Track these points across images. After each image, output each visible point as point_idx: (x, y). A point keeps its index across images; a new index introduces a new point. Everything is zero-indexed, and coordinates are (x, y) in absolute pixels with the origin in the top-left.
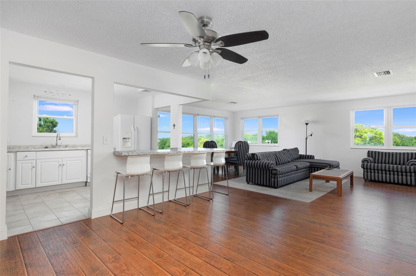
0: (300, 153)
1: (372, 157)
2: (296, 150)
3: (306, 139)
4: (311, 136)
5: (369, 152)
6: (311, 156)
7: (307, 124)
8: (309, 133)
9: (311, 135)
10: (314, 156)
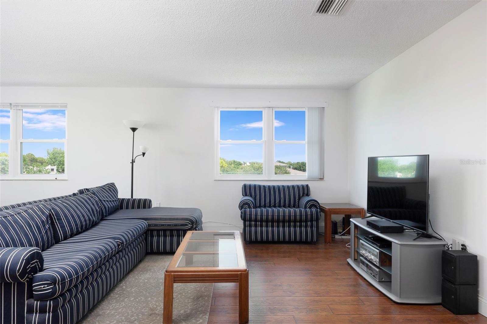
0: (121, 196)
1: (251, 196)
2: (111, 188)
3: (133, 162)
4: (143, 156)
5: (245, 186)
6: (145, 200)
7: (134, 130)
8: (138, 151)
9: (144, 154)
10: (150, 201)
